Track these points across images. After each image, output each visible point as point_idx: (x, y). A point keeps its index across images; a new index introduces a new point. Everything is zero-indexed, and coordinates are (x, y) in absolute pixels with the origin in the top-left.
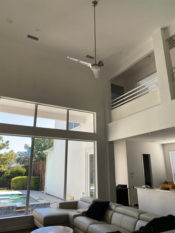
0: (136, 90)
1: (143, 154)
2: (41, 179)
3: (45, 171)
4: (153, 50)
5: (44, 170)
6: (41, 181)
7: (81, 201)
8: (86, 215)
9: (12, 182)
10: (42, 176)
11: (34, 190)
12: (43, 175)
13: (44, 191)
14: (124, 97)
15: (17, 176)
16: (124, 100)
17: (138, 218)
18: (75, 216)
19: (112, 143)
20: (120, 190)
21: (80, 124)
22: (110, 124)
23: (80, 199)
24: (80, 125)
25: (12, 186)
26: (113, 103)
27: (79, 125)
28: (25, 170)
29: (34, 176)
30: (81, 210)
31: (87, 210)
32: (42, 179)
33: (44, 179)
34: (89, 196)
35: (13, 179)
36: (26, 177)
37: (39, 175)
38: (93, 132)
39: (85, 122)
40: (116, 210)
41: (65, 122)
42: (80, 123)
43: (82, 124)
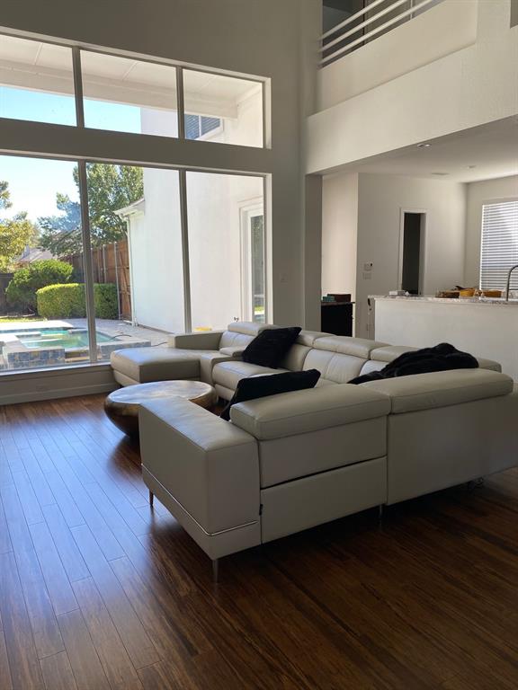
1: (406, 214)
2: (120, 290)
3: (128, 268)
5: (124, 266)
6: (121, 295)
7: (229, 331)
8: (241, 358)
9: (38, 298)
10: (119, 281)
11: (104, 318)
12: (123, 279)
13: (131, 320)
14: (363, 18)
15: (49, 284)
16: (363, 32)
17: (366, 357)
18: (216, 361)
19: (317, 178)
21: (221, 123)
22: (314, 119)
23: (227, 329)
24: (221, 126)
25: (40, 308)
26: (326, 41)
27: (218, 126)
28: (71, 268)
29: (98, 282)
30: (229, 350)
31: (244, 348)
32: (123, 289)
33: (128, 290)
34: (251, 320)
35: (41, 291)
36: (77, 284)
37: (112, 280)
38: (262, 147)
39: (235, 115)
40: (316, 345)
41: (174, 115)
42: (221, 118)
43: (228, 122)
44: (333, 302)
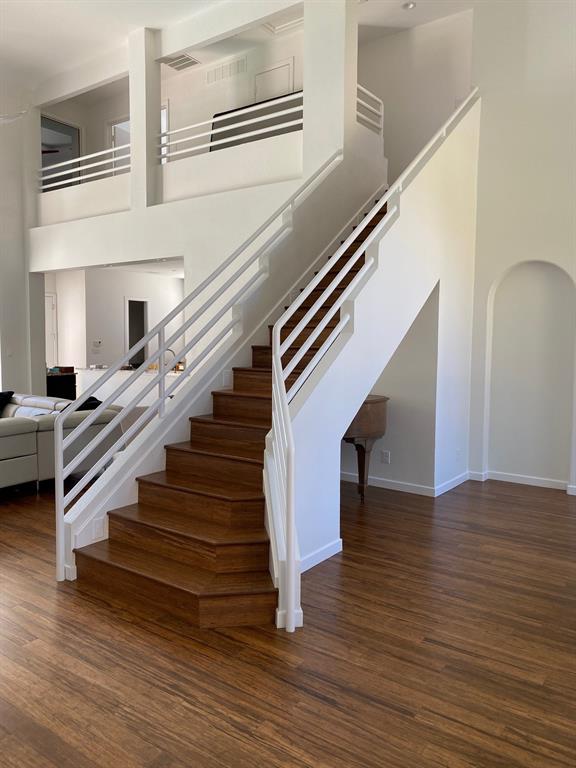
0: (109, 156)
1: (130, 302)
4: (127, 72)
14: (79, 164)
16: (79, 174)
19: (40, 276)
20: (57, 377)
22: (35, 232)
44: (59, 373)
